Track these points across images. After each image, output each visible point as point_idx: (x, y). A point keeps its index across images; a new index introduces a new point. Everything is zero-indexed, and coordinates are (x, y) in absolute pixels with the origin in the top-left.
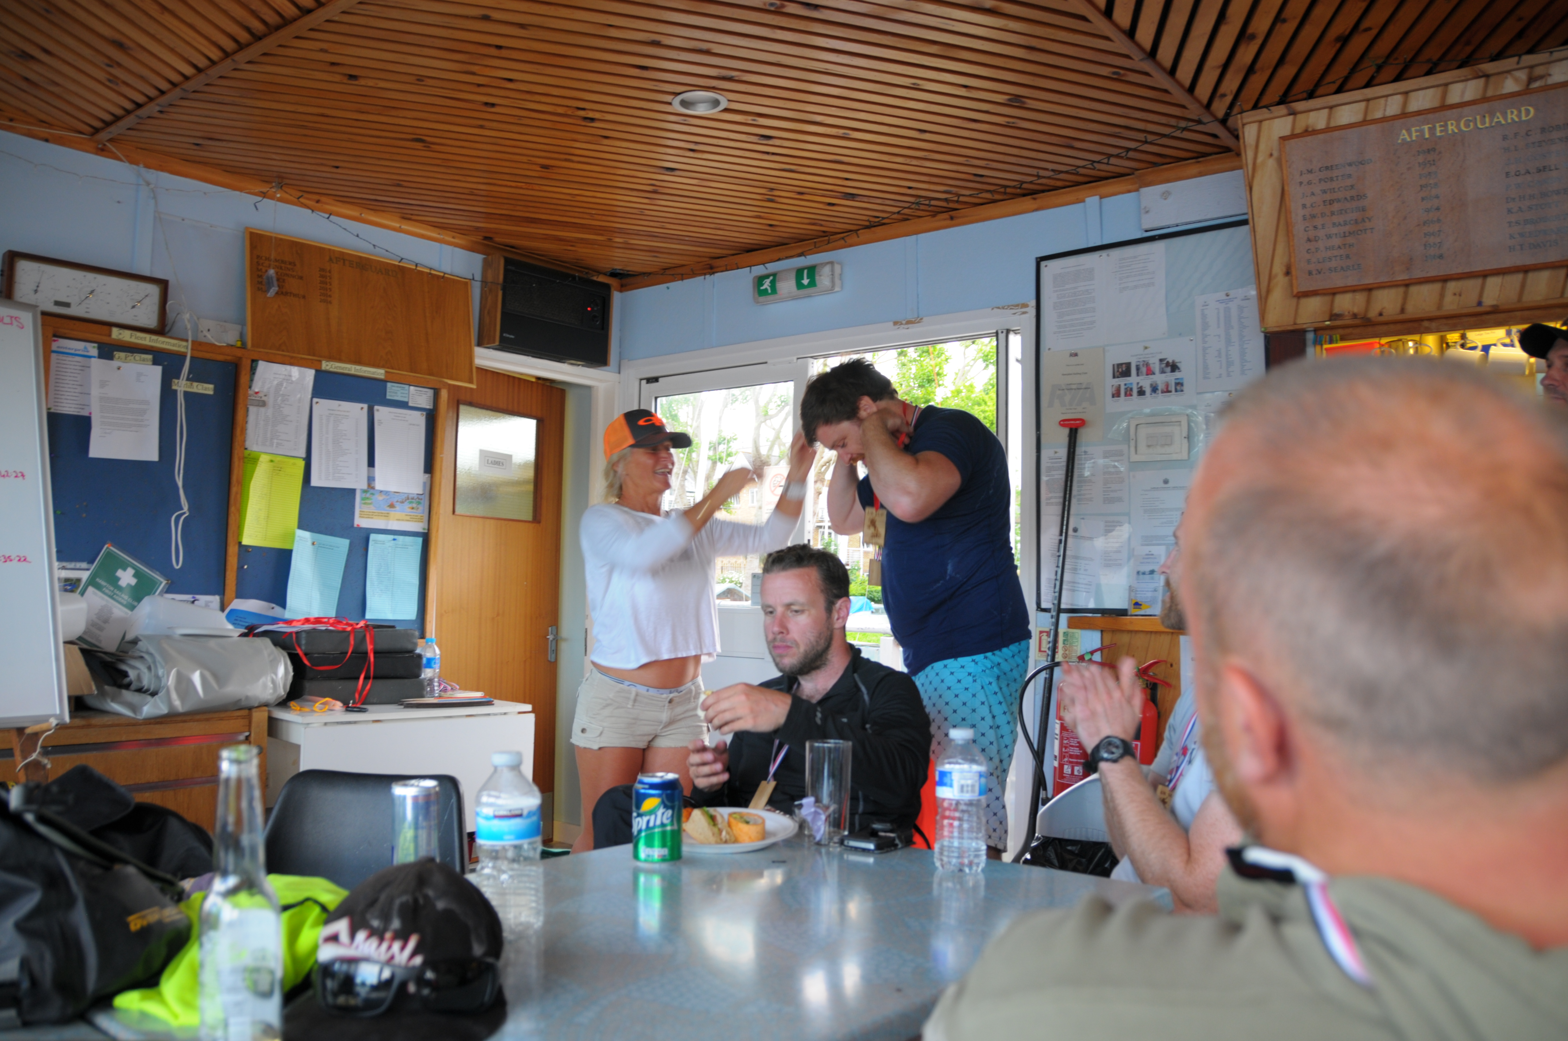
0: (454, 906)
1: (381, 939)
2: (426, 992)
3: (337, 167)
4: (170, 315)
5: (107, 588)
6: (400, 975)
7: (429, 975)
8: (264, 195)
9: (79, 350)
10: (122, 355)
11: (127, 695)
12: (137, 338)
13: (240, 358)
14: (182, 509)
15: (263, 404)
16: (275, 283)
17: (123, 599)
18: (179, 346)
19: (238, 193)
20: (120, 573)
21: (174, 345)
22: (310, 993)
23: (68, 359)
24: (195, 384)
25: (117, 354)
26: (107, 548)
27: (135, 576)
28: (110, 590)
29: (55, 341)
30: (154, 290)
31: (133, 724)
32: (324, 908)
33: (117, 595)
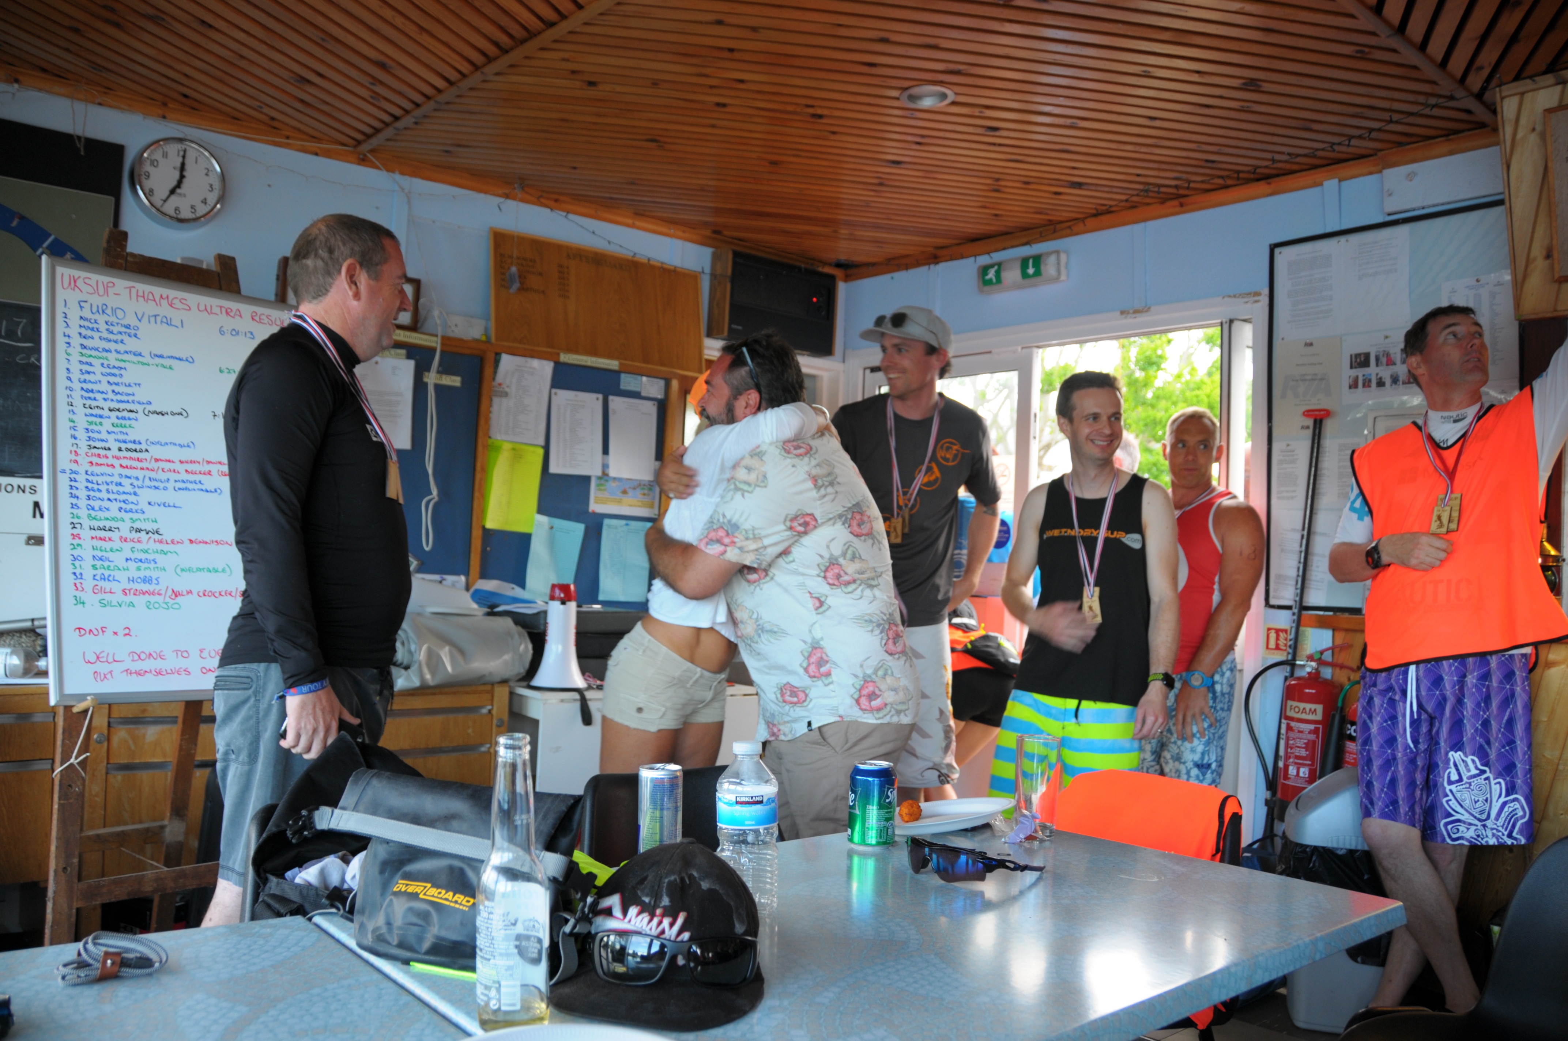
0: (717, 887)
1: (652, 915)
2: (693, 965)
3: (575, 168)
4: (422, 312)
7: (696, 950)
8: (507, 196)
13: (485, 352)
14: (432, 495)
15: (506, 395)
16: (517, 280)
18: (430, 341)
19: (483, 195)
21: (425, 340)
24: (444, 377)
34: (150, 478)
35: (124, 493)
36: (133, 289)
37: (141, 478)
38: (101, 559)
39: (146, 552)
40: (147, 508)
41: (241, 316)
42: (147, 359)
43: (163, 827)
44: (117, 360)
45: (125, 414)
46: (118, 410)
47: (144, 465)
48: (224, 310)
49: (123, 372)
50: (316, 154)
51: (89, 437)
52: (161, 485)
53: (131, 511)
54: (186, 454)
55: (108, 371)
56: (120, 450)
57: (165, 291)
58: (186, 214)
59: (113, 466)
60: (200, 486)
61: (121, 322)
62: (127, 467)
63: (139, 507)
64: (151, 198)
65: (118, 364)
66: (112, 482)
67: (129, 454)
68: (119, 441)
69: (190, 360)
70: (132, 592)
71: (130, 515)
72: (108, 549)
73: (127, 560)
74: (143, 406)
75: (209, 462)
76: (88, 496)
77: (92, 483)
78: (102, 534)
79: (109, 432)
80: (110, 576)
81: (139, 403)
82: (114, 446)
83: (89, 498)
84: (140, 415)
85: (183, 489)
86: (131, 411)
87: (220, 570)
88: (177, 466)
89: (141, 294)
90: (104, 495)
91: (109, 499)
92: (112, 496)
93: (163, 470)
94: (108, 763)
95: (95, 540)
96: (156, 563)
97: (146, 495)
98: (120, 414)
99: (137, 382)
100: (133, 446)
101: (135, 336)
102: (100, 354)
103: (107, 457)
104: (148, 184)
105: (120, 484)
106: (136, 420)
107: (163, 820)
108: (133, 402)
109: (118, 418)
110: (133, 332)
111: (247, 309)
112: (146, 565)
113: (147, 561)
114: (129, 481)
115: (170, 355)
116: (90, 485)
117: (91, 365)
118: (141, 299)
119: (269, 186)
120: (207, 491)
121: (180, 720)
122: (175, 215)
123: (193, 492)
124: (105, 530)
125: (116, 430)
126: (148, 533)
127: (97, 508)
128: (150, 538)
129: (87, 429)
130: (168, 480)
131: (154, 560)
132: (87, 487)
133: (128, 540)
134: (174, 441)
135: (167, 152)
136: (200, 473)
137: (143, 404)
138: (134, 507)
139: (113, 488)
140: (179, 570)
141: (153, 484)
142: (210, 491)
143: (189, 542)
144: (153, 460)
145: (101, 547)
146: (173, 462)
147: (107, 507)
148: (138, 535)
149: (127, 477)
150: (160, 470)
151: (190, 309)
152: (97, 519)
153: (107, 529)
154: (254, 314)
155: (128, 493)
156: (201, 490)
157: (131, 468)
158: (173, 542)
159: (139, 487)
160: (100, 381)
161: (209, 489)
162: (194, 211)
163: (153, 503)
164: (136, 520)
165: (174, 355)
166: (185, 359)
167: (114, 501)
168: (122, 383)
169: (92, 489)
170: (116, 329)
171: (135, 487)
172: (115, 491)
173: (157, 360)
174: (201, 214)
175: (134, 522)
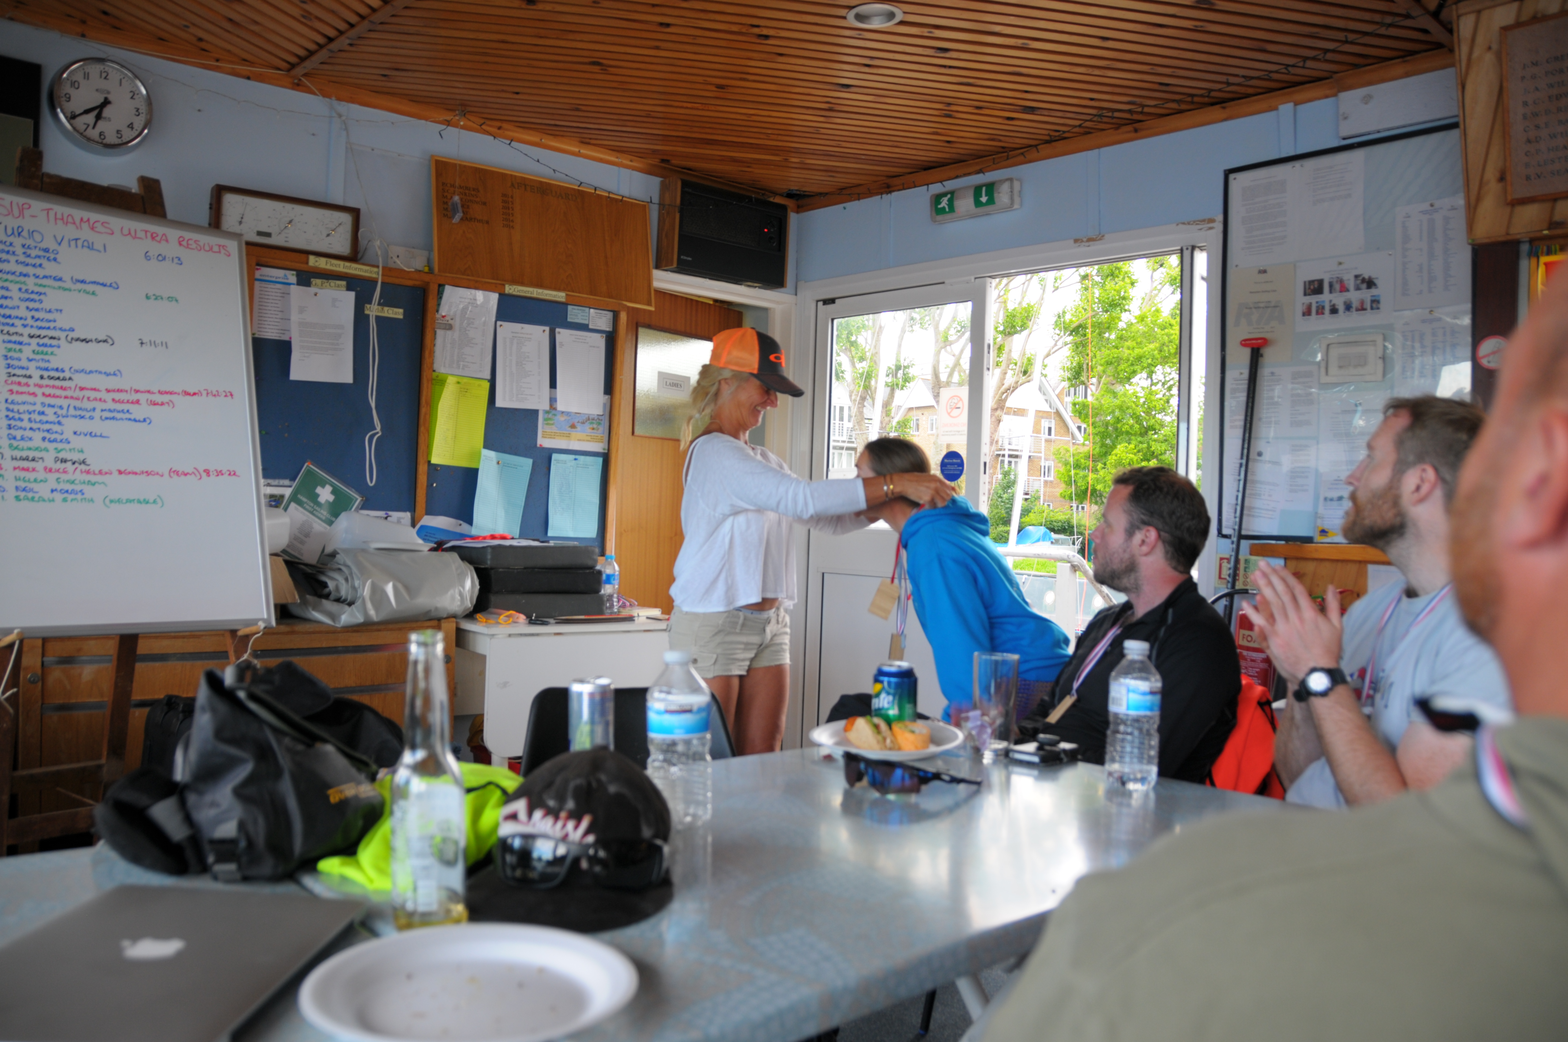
0: (625, 791)
1: (557, 818)
2: (598, 869)
3: (517, 93)
4: (362, 242)
5: (308, 504)
6: (575, 851)
7: (602, 854)
8: (448, 123)
9: (280, 278)
10: (319, 281)
11: (327, 604)
12: (332, 265)
13: (428, 283)
14: (375, 429)
15: (450, 327)
16: (460, 209)
17: (322, 514)
18: (371, 272)
19: (423, 122)
20: (319, 490)
21: (366, 271)
22: (491, 868)
23: (270, 286)
24: (386, 309)
25: (314, 281)
26: (307, 466)
27: (333, 492)
28: (310, 506)
29: (258, 269)
30: (346, 219)
31: (333, 631)
32: (504, 791)
33: (317, 511)
34: (75, 408)
35: (47, 422)
36: (51, 212)
38: (24, 490)
39: (73, 482)
40: (72, 438)
41: (167, 241)
42: (68, 284)
43: (99, 767)
44: (36, 284)
45: (46, 341)
46: (39, 336)
47: (69, 393)
48: (149, 235)
49: (42, 297)
50: (248, 78)
51: (9, 364)
52: (88, 415)
53: (55, 441)
54: (113, 383)
55: (27, 296)
56: (42, 377)
57: (86, 214)
58: (112, 138)
59: (34, 394)
60: (127, 416)
61: (40, 245)
62: (49, 395)
63: (64, 437)
64: (73, 122)
65: (37, 289)
66: (34, 411)
67: (52, 382)
68: (41, 369)
69: (114, 286)
71: (55, 445)
72: (32, 480)
73: (52, 491)
74: (65, 333)
75: (137, 391)
76: (9, 425)
77: (12, 411)
78: (25, 464)
79: (30, 360)
81: (61, 329)
82: (36, 374)
83: (9, 427)
84: (62, 342)
85: (110, 419)
86: (52, 338)
87: (151, 501)
88: (103, 395)
89: (59, 216)
90: (26, 424)
91: (31, 429)
92: (35, 426)
93: (88, 398)
94: (42, 704)
95: (17, 471)
96: (83, 494)
97: (70, 425)
98: (41, 341)
99: (60, 308)
100: (56, 374)
101: (55, 259)
102: (18, 279)
103: (28, 386)
104: (69, 107)
105: (43, 413)
106: (59, 347)
107: (99, 757)
108: (55, 328)
109: (38, 344)
110: (52, 256)
111: (174, 234)
112: (72, 496)
113: (73, 492)
114: (53, 410)
115: (93, 280)
116: (11, 414)
117: (10, 290)
118: (60, 222)
119: (199, 110)
120: (135, 420)
121: (115, 657)
122: (101, 141)
123: (121, 421)
124: (28, 460)
125: (38, 357)
126: (74, 463)
127: (19, 437)
128: (76, 469)
129: (6, 356)
130: (94, 409)
131: (81, 491)
132: (7, 416)
133: (53, 470)
134: (100, 369)
135: (88, 73)
136: (128, 402)
137: (65, 330)
138: (59, 437)
139: (35, 416)
140: (107, 501)
141: (79, 413)
142: (139, 421)
143: (117, 473)
144: (78, 389)
145: (24, 478)
146: (98, 390)
147: (30, 436)
148: (63, 465)
149: (50, 406)
150: (85, 399)
151: (113, 234)
152: (19, 449)
153: (30, 459)
154: (181, 239)
155: (51, 423)
156: (130, 419)
157: (55, 396)
158: (100, 472)
159: (64, 417)
160: (18, 307)
161: (137, 419)
162: (119, 136)
163: (78, 433)
164: (61, 450)
165: (97, 280)
166: (108, 284)
167: (37, 431)
168: (42, 309)
169: (13, 418)
170: (34, 253)
171: (59, 417)
172: (38, 420)
173: (80, 286)
174: (128, 139)
175: (59, 452)
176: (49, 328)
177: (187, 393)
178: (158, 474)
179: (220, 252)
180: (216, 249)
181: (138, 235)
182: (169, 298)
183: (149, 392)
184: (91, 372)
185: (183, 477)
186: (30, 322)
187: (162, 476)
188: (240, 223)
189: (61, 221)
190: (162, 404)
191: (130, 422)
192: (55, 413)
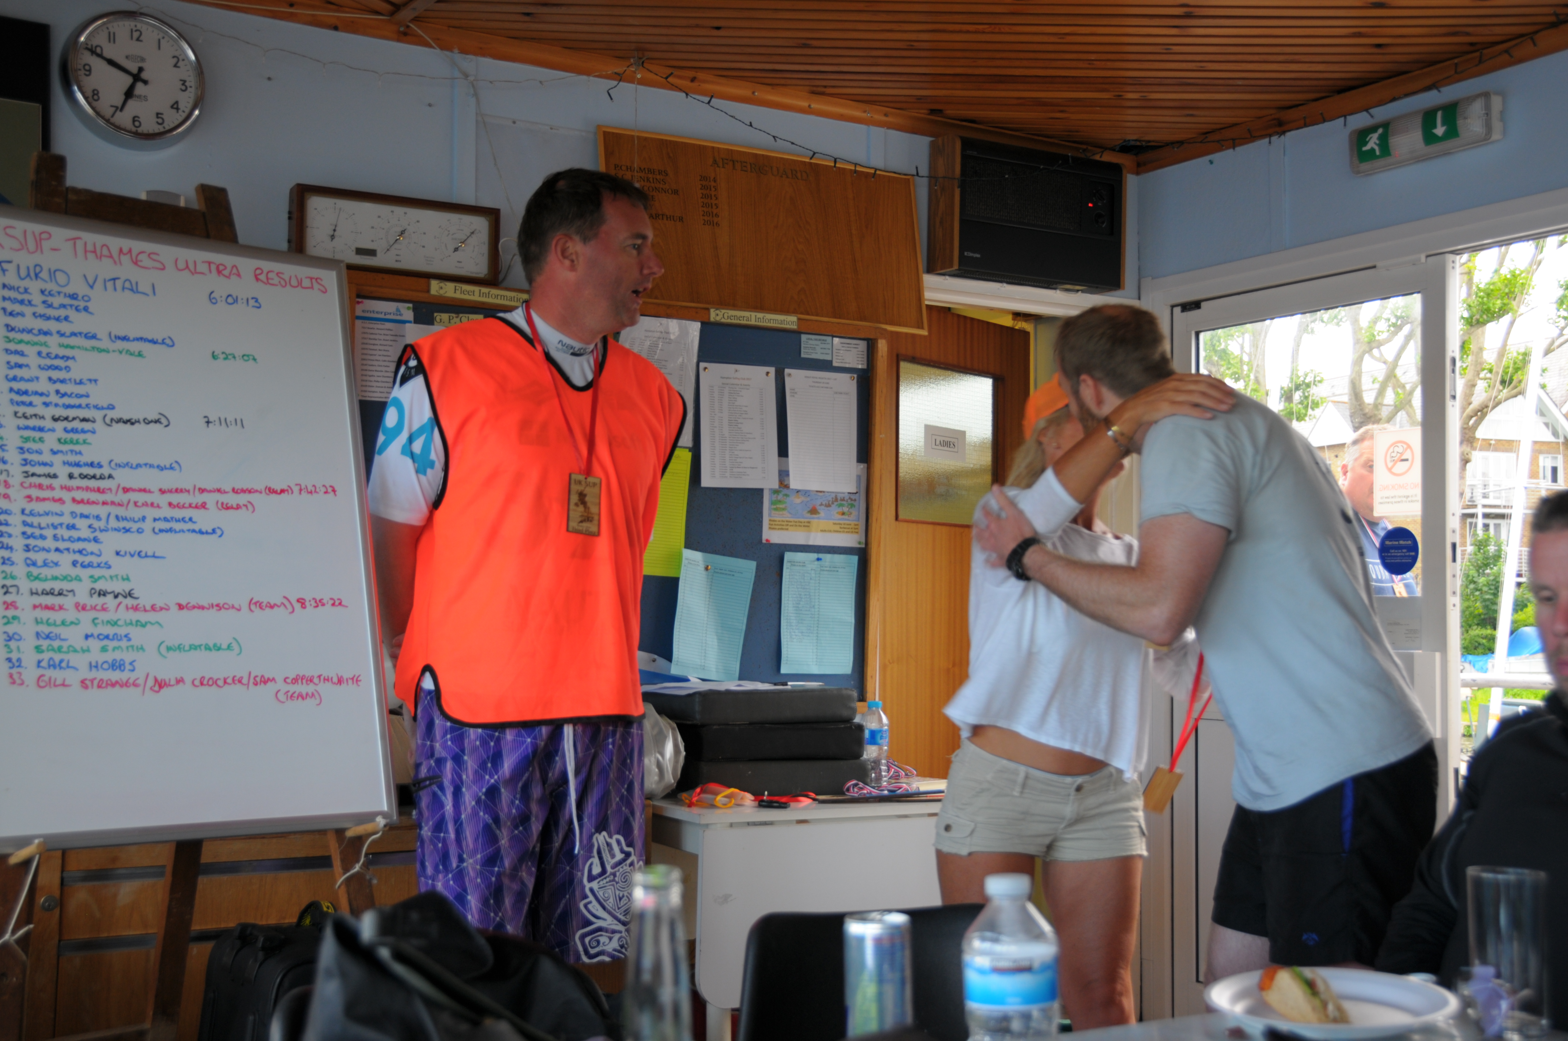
3: (718, 28)
4: (504, 258)
8: (620, 77)
9: (390, 314)
10: (445, 316)
12: (462, 292)
19: (584, 77)
21: (511, 299)
23: (376, 324)
25: (438, 316)
29: (358, 303)
30: (481, 224)
34: (117, 517)
35: (79, 539)
36: (78, 242)
37: (104, 516)
38: (48, 637)
39: (115, 624)
40: (114, 560)
41: (239, 275)
42: (105, 343)
43: (141, 1034)
44: (61, 345)
45: (76, 424)
46: (66, 419)
47: (108, 497)
48: (213, 267)
49: (70, 363)
50: (336, 28)
51: (25, 460)
52: (135, 526)
53: (90, 565)
54: (169, 480)
55: (49, 362)
56: (71, 476)
57: (126, 243)
58: (149, 125)
59: (60, 501)
60: (190, 526)
61: (64, 290)
62: (82, 502)
63: (102, 559)
64: (95, 104)
65: (62, 352)
66: (61, 525)
67: (85, 483)
68: (69, 464)
69: (168, 343)
70: (96, 683)
71: (90, 571)
72: (58, 622)
73: (87, 637)
74: (102, 413)
75: (202, 491)
76: (27, 546)
77: (31, 525)
78: (49, 600)
79: (54, 453)
80: (61, 661)
81: (96, 407)
82: (63, 472)
83: (27, 548)
84: (99, 426)
85: (167, 531)
86: (84, 420)
87: (224, 646)
88: (156, 498)
89: (90, 247)
90: (50, 543)
91: (57, 550)
92: (62, 545)
93: (136, 503)
94: (60, 941)
95: (38, 610)
96: (129, 640)
97: (111, 542)
98: (70, 426)
99: (92, 377)
100: (90, 471)
101: (86, 309)
102: (36, 339)
103: (53, 489)
104: (91, 83)
105: (74, 527)
106: (94, 432)
107: (142, 1022)
108: (87, 405)
109: (65, 430)
110: (82, 304)
111: (247, 265)
112: (115, 643)
113: (116, 637)
114: (87, 522)
115: (139, 336)
116: (29, 531)
117: (22, 354)
118: (91, 256)
119: (269, 79)
120: (201, 532)
121: (169, 870)
122: (134, 129)
123: (181, 534)
124: (52, 594)
125: (65, 448)
126: (116, 597)
127: (40, 563)
128: (120, 604)
129: (21, 448)
130: (144, 519)
131: (126, 636)
132: (24, 533)
133: (88, 607)
134: (150, 462)
135: (114, 34)
136: (190, 506)
137: (103, 408)
138: (95, 560)
139: (63, 532)
140: (163, 649)
141: (122, 524)
142: (207, 533)
143: (177, 607)
144: (120, 490)
145: (48, 619)
146: (150, 492)
147: (55, 561)
148: (102, 600)
149: (83, 516)
150: (132, 504)
151: (163, 269)
152: (40, 580)
153: (56, 593)
154: (258, 272)
155: (85, 540)
156: (194, 531)
157: (89, 502)
158: (153, 608)
159: (101, 531)
160: (37, 378)
161: (204, 530)
162: (160, 121)
163: (122, 553)
164: (99, 578)
165: (145, 337)
166: (160, 341)
167: (66, 552)
168: (70, 380)
169: (32, 536)
170: (56, 301)
171: (95, 530)
172: (66, 537)
173: (120, 345)
174: (172, 126)
175: (96, 581)
176: (80, 406)
177: (271, 491)
178: (233, 607)
179: (312, 288)
180: (307, 283)
181: (198, 270)
182: (243, 356)
183: (219, 491)
184: (139, 466)
185: (268, 610)
186: (54, 398)
187: (239, 610)
188: (333, 237)
189: (94, 255)
190: (238, 507)
191: (194, 534)
192: (90, 527)
